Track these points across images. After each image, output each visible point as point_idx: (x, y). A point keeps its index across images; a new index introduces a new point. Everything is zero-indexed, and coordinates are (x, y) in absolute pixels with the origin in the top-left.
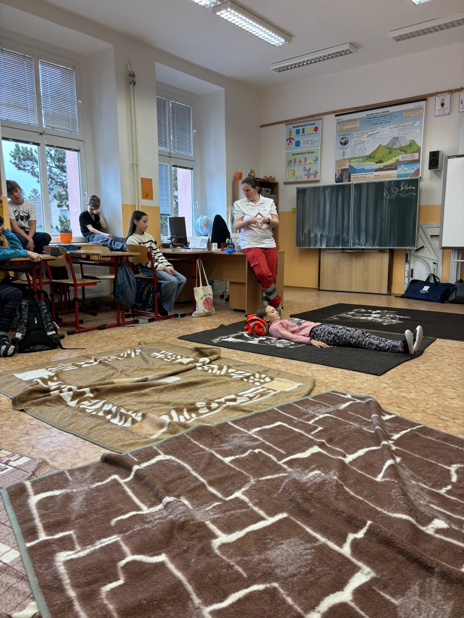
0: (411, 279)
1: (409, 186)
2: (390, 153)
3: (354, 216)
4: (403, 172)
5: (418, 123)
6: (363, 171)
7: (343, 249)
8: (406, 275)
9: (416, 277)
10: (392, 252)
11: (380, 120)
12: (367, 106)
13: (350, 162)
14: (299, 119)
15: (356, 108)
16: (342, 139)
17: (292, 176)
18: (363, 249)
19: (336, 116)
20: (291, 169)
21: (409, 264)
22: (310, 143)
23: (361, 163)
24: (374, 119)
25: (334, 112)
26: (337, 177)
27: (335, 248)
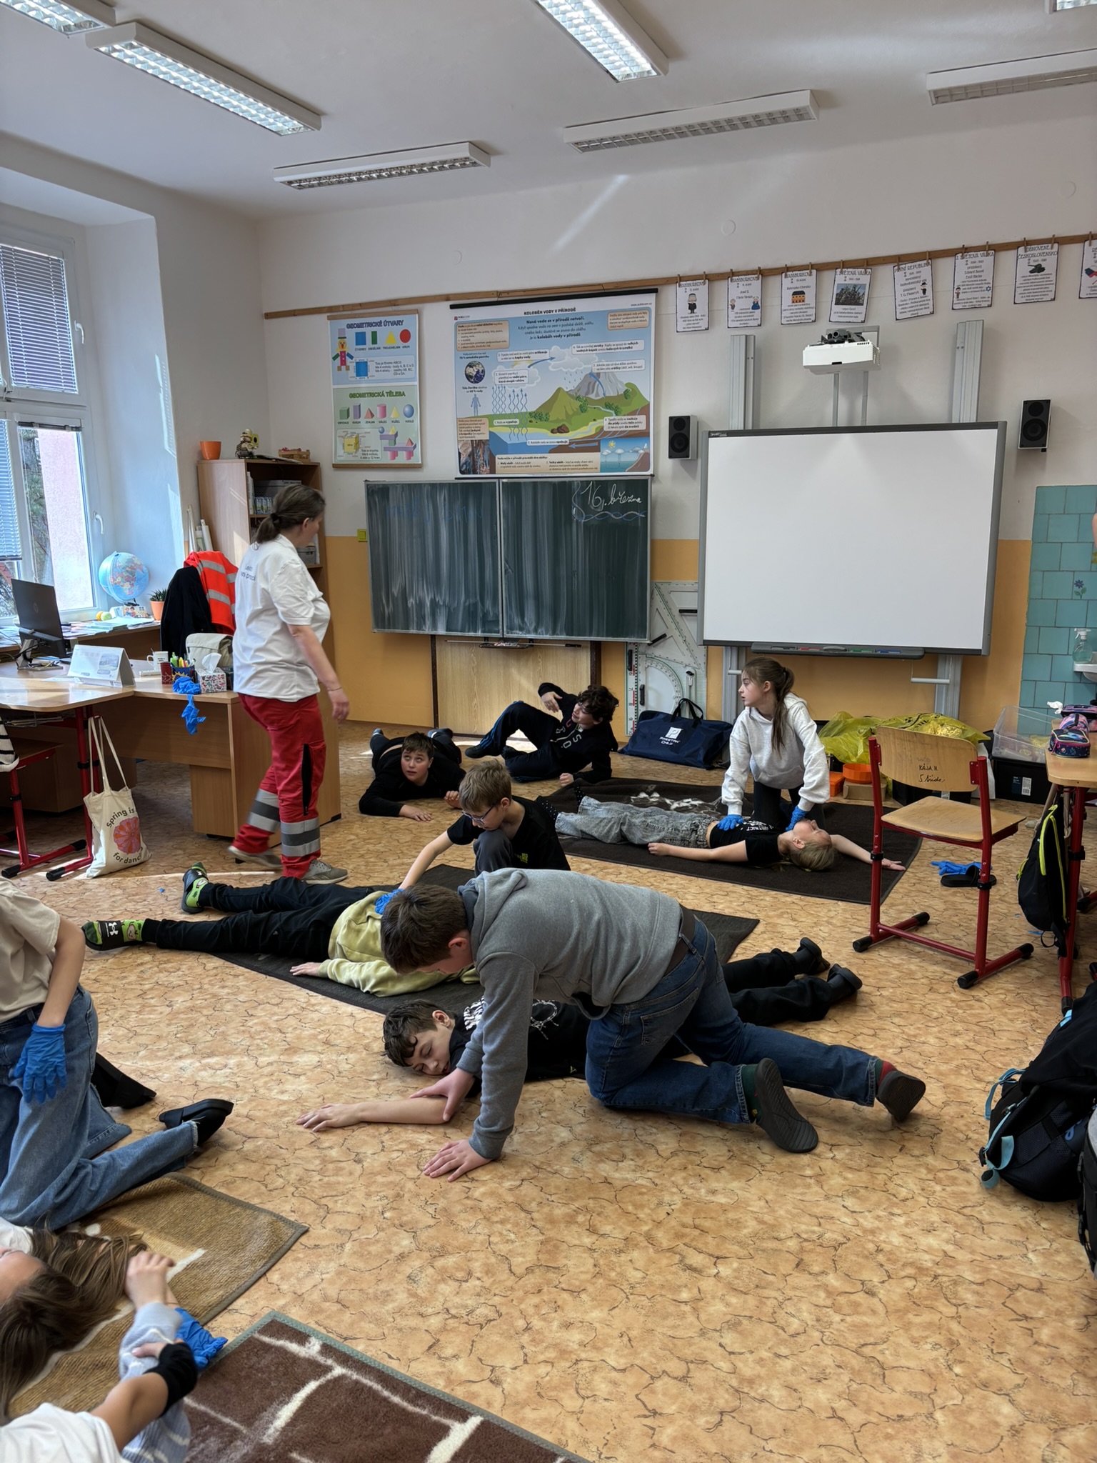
0: (642, 709)
1: (627, 495)
2: (583, 409)
3: (506, 561)
4: (614, 459)
5: (640, 346)
6: (522, 448)
7: (486, 639)
8: (631, 700)
9: (652, 704)
10: (597, 648)
11: (556, 329)
12: (524, 291)
13: (491, 425)
14: (361, 306)
15: (499, 293)
16: (470, 365)
17: (352, 449)
18: (531, 640)
19: (452, 307)
20: (350, 431)
21: (636, 674)
22: (392, 369)
23: (516, 430)
24: (542, 324)
25: (447, 298)
26: (463, 460)
27: (467, 634)
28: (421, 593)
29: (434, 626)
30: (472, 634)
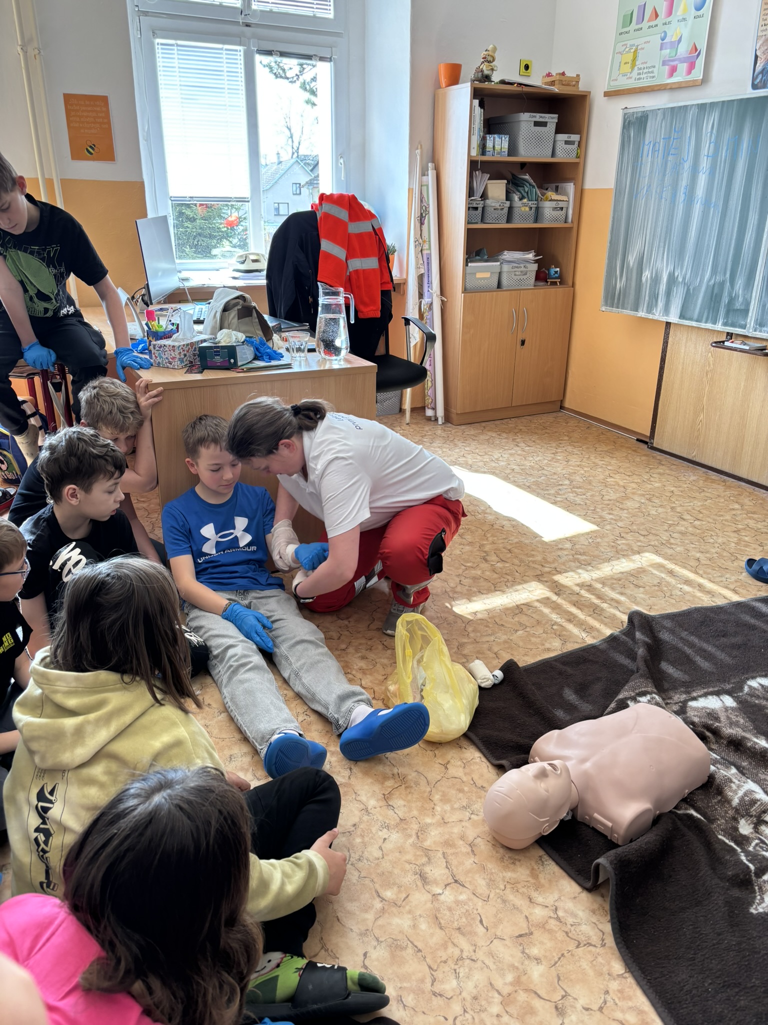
26: (760, 67)
27: (703, 325)
28: (659, 264)
29: (667, 310)
30: (709, 326)
